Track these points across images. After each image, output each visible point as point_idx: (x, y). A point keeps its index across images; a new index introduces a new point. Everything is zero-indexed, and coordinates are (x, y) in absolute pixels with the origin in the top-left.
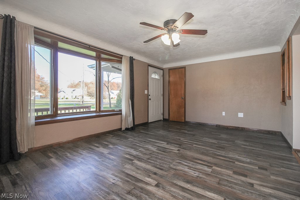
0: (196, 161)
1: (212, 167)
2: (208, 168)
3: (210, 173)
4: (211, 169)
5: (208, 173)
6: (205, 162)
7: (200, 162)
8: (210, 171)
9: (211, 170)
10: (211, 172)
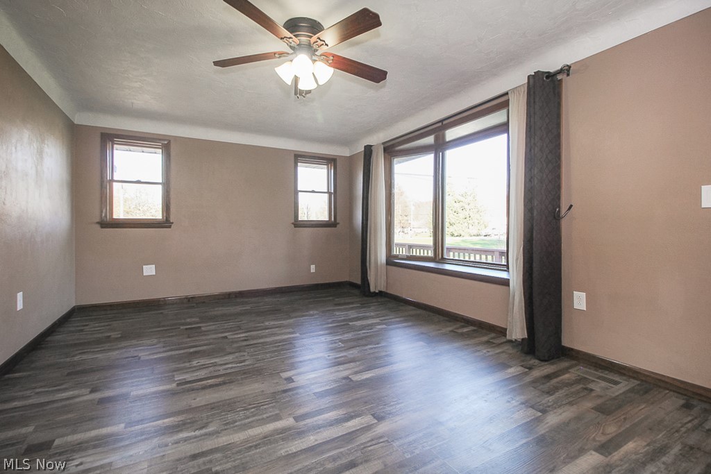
0: (220, 380)
1: (178, 385)
2: (185, 379)
3: (175, 373)
4: (176, 381)
5: (178, 373)
6: (200, 387)
7: (209, 381)
8: (176, 376)
9: (176, 379)
10: (173, 376)
